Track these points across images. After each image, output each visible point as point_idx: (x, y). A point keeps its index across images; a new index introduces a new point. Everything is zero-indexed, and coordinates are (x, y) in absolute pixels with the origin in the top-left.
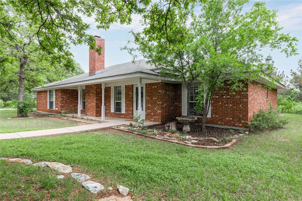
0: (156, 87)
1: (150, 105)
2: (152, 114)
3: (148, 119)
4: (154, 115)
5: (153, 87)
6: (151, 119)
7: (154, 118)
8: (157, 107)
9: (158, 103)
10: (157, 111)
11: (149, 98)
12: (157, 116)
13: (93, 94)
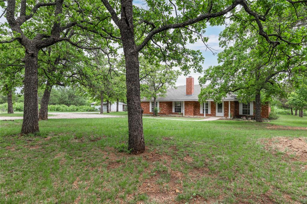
1: (227, 111)
13: (191, 105)
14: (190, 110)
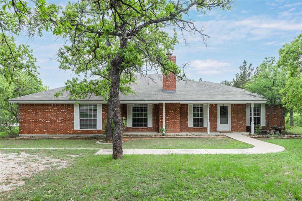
0: (241, 107)
1: (236, 120)
2: (238, 126)
3: (234, 130)
4: (239, 127)
5: (239, 107)
6: (237, 130)
7: (240, 129)
8: (242, 121)
9: (244, 118)
10: (243, 124)
11: (235, 115)
12: (243, 127)
13: (175, 110)
14: (173, 121)
